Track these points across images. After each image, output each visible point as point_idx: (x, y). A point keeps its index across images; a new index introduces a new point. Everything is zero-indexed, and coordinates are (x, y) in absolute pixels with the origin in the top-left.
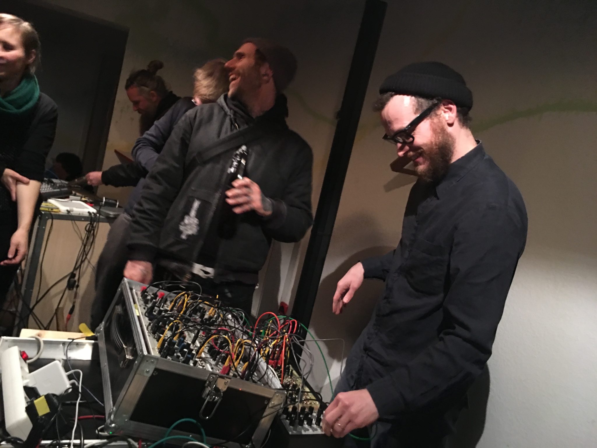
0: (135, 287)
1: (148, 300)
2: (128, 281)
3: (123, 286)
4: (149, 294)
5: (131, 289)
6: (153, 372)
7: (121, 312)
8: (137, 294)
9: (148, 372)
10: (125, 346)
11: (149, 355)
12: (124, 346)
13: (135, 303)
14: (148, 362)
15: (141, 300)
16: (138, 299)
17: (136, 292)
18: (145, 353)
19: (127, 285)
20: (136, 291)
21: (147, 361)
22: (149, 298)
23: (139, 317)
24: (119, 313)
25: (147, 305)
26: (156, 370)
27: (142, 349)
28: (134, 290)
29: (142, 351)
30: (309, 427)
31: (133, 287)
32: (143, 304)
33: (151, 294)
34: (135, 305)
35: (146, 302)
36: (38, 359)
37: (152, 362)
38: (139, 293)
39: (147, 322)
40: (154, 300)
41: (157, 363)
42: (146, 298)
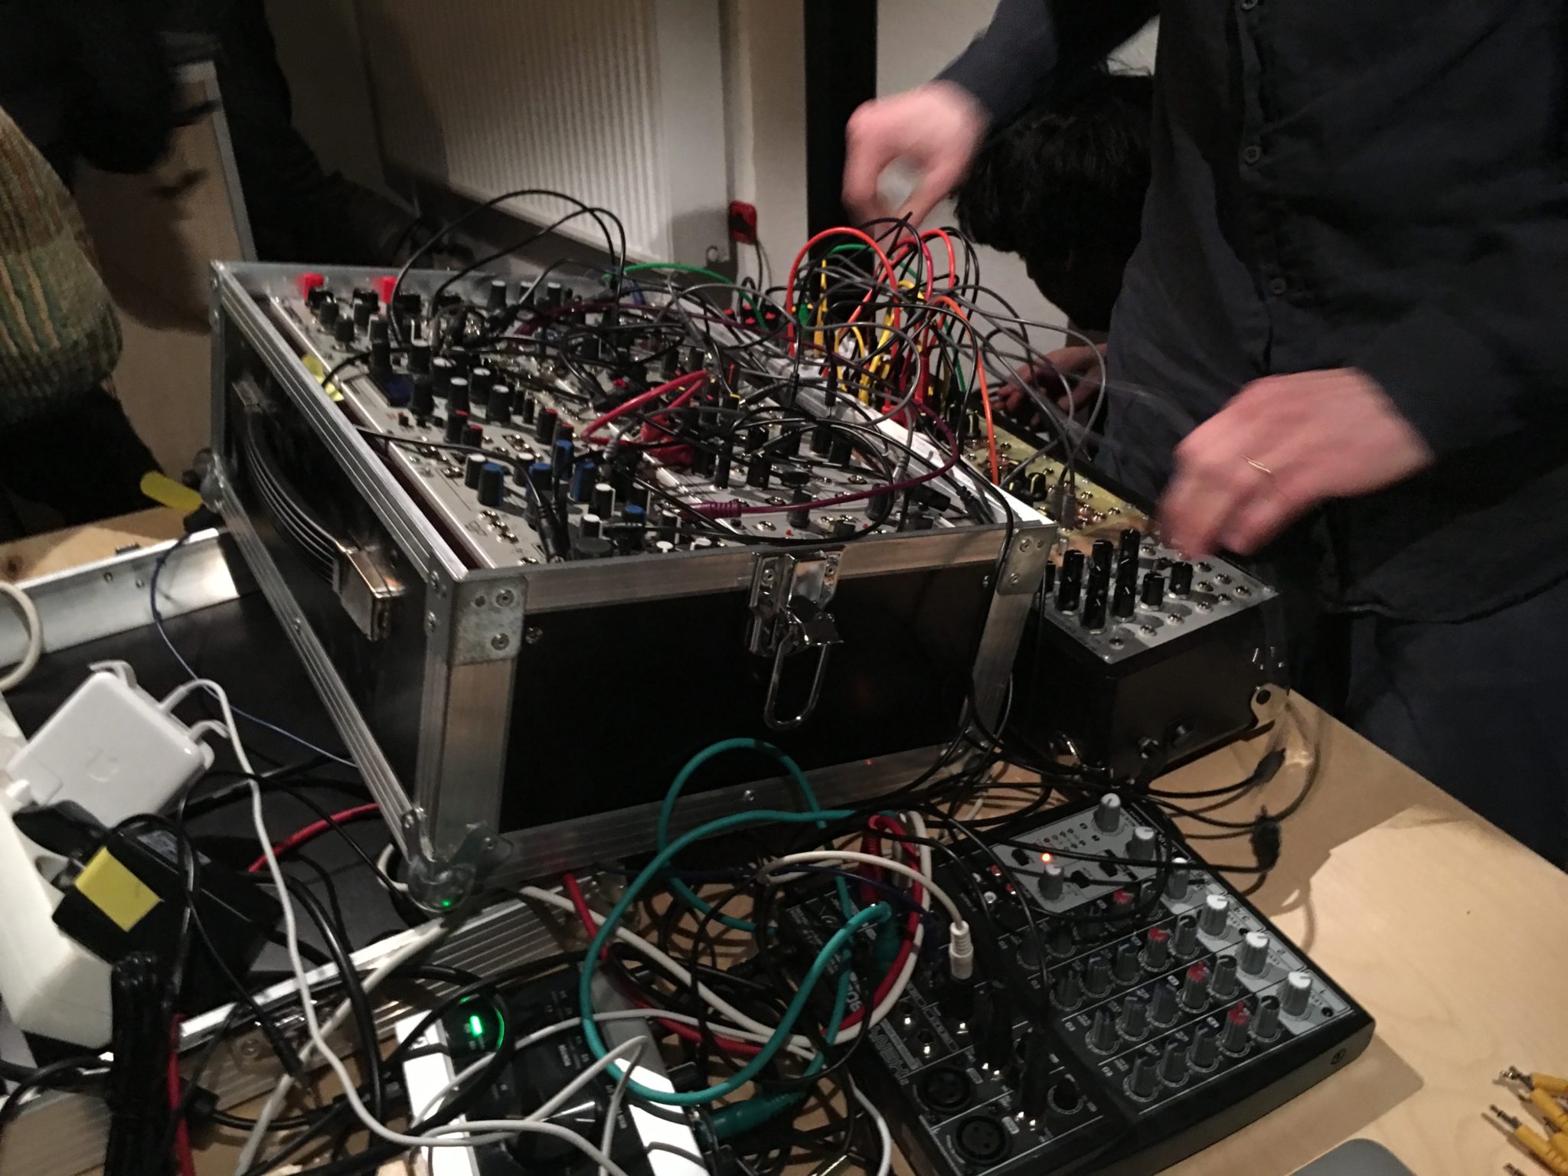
0: (272, 290)
1: (349, 324)
2: (235, 270)
3: (223, 298)
4: (339, 299)
5: (262, 301)
6: (525, 632)
7: (265, 403)
8: (291, 313)
9: (501, 643)
10: (346, 547)
11: (477, 574)
12: (343, 549)
13: (301, 352)
14: (484, 607)
15: (319, 331)
16: (307, 330)
17: (287, 304)
18: (458, 570)
19: (236, 286)
20: (282, 301)
21: (480, 602)
22: (347, 313)
23: (344, 406)
24: (257, 410)
25: (355, 345)
26: (531, 620)
27: (433, 556)
28: (275, 302)
29: (434, 562)
30: (1156, 608)
31: (268, 291)
32: (337, 347)
33: (346, 294)
34: (305, 359)
35: (344, 333)
36: (44, 657)
37: (505, 598)
38: (300, 306)
39: (391, 417)
40: (373, 318)
41: (525, 593)
42: (338, 319)
